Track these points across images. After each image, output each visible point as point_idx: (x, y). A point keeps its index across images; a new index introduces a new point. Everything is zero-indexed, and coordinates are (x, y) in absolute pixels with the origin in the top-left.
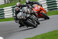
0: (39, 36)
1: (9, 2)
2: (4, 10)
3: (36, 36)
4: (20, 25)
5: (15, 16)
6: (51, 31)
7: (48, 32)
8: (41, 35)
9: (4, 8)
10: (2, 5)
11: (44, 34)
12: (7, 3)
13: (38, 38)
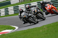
0: (45, 25)
1: (23, 1)
2: (19, 7)
3: (43, 26)
4: (24, 22)
5: (20, 15)
6: (54, 22)
7: (52, 23)
8: (47, 25)
9: (19, 6)
10: (17, 3)
11: (49, 25)
12: (21, 2)
13: (44, 27)
